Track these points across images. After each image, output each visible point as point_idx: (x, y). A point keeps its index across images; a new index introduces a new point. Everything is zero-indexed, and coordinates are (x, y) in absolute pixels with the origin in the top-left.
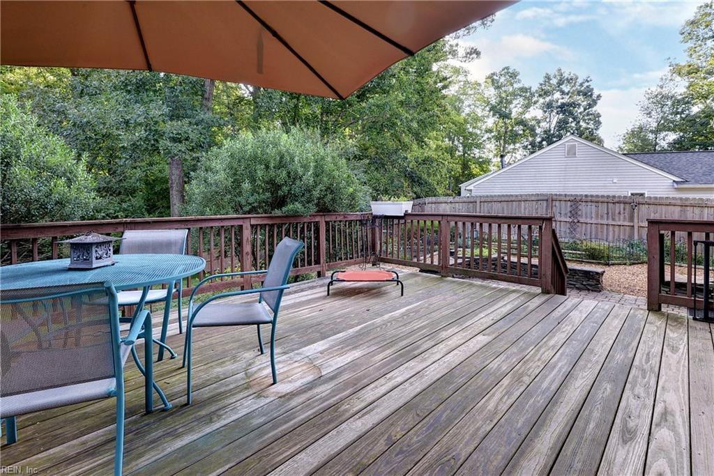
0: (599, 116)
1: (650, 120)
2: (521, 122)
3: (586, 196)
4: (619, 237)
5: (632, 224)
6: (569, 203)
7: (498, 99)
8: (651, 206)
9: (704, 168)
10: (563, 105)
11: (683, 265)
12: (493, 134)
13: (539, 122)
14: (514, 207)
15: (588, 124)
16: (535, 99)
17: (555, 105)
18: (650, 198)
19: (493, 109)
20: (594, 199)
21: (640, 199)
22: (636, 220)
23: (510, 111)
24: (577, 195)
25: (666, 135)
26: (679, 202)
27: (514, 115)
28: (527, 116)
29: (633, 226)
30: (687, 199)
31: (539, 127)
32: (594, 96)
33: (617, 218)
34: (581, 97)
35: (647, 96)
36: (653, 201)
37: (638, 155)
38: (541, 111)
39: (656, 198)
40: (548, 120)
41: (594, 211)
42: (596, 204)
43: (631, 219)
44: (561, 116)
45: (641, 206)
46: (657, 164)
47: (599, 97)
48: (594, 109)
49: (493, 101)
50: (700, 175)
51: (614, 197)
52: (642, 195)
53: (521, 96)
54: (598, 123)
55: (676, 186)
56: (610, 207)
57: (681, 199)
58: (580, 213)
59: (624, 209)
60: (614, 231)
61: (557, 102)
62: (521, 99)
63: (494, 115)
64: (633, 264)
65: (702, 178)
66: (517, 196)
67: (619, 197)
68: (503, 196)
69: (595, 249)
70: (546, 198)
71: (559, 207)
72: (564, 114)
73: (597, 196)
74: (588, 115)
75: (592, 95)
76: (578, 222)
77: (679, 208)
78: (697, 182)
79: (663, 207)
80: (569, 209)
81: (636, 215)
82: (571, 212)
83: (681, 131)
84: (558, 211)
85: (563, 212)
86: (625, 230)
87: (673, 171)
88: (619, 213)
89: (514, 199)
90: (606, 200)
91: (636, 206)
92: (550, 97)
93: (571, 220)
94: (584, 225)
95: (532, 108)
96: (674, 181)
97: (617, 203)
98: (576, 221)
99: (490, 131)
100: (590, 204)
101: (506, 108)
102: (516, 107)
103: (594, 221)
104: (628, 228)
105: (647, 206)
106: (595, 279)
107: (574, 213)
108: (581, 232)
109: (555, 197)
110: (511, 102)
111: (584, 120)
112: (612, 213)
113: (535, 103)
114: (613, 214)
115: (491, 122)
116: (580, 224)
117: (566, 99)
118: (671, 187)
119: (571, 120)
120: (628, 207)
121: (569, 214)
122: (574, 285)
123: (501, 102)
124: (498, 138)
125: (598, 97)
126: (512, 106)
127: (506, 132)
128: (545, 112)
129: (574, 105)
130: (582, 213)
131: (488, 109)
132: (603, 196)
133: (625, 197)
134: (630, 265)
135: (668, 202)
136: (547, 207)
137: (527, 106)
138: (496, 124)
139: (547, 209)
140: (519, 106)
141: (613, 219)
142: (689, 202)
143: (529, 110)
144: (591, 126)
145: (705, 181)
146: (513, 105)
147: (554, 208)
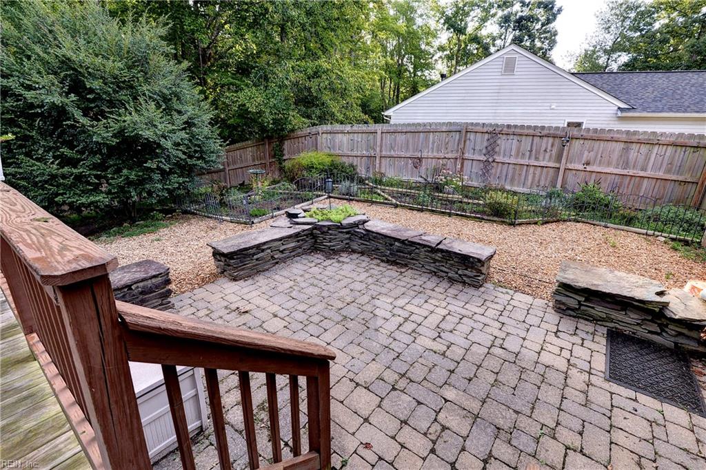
0: (555, 34)
1: (607, 36)
2: (475, 39)
3: (509, 126)
4: (539, 182)
5: (557, 165)
6: (486, 136)
7: (455, 9)
8: (586, 142)
9: (655, 93)
10: (522, 18)
11: (609, 225)
12: (445, 53)
13: (494, 39)
14: (421, 140)
15: (543, 42)
16: (493, 11)
17: (513, 18)
18: (589, 129)
19: (448, 20)
20: (518, 131)
21: (575, 132)
22: (564, 161)
23: (466, 24)
24: (497, 125)
25: (619, 56)
26: (624, 137)
27: (470, 30)
28: (484, 32)
29: (559, 168)
30: (635, 133)
31: (494, 45)
32: (556, 9)
33: (541, 158)
34: (541, 10)
35: (611, 5)
36: (591, 134)
37: (586, 76)
38: (497, 25)
39: (595, 130)
40: (503, 37)
41: (514, 147)
42: (519, 138)
43: (559, 159)
44: (517, 33)
45: (574, 140)
46: (605, 86)
47: (560, 10)
48: (552, 25)
49: (449, 12)
50: (650, 100)
51: (543, 128)
52: (579, 125)
53: (478, 6)
54: (553, 43)
55: (620, 114)
56: (535, 142)
57: (628, 132)
58: (497, 149)
59: (552, 146)
60: (534, 174)
61: (516, 15)
62: (479, 11)
63: (448, 29)
64: (547, 222)
65: (651, 105)
66: (425, 125)
67: (550, 128)
68: (409, 125)
69: (500, 204)
70: (458, 128)
71: (473, 141)
72: (520, 30)
73: (522, 127)
74: (545, 32)
75: (553, 7)
76: (494, 161)
77: (622, 145)
78: (644, 110)
79: (602, 143)
80: (485, 144)
81: (565, 154)
82: (486, 148)
83: (635, 51)
84: (472, 146)
85: (477, 148)
86: (548, 172)
87: (620, 95)
88: (545, 151)
89: (421, 129)
90: (531, 132)
91: (568, 141)
92: (509, 9)
93: (485, 159)
94: (500, 165)
95: (489, 22)
96: (619, 108)
97: (545, 136)
98: (491, 160)
99: (442, 48)
100: (512, 137)
101: (462, 20)
102: (472, 20)
103: (512, 160)
104: (551, 170)
105: (582, 142)
106: (476, 269)
107: (491, 150)
108: (495, 175)
109: (470, 127)
110: (467, 14)
111: (540, 38)
112: (536, 150)
113: (494, 15)
114: (538, 152)
115: (444, 37)
116: (495, 164)
117: (526, 12)
118: (615, 116)
119: (526, 37)
120: (557, 141)
121: (484, 151)
122: (447, 273)
123: (457, 13)
124: (449, 58)
125: (558, 10)
126: (468, 19)
127: (459, 50)
128: (502, 27)
129: (532, 19)
130: (500, 150)
131: (442, 21)
132: (529, 127)
133: (557, 128)
134: (543, 224)
135: (609, 136)
136: (459, 140)
137: (484, 20)
138: (449, 40)
139: (458, 145)
140: (476, 19)
141: (537, 159)
142: (637, 137)
143: (486, 24)
144: (546, 46)
145: (653, 109)
146: (470, 18)
147: (468, 142)
